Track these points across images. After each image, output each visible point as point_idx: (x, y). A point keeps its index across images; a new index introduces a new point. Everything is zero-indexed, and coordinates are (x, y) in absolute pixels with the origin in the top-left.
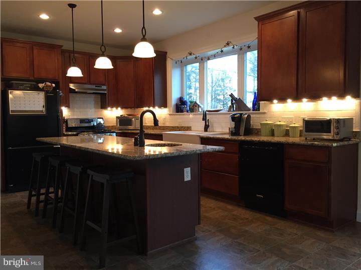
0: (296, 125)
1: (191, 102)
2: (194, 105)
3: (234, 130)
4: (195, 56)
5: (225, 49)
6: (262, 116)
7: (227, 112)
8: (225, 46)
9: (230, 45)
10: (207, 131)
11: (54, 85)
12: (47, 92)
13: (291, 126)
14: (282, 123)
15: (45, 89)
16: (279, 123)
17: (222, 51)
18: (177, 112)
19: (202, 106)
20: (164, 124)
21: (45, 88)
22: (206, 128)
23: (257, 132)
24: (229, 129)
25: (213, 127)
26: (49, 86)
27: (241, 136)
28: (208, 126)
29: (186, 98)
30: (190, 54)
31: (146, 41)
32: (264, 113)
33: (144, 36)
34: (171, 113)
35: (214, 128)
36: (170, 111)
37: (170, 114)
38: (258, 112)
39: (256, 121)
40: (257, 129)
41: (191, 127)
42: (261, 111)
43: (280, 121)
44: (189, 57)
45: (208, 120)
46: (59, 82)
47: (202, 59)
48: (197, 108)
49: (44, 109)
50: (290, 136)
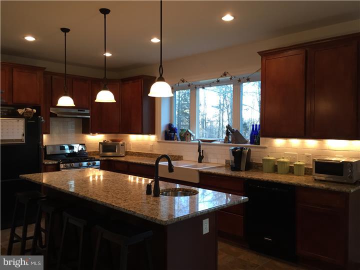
0: (301, 163)
1: (182, 130)
2: (185, 134)
3: (234, 164)
4: (188, 84)
5: (221, 79)
6: (263, 150)
7: (223, 143)
8: (222, 76)
9: (227, 75)
10: (201, 162)
11: (35, 111)
12: (27, 119)
13: (296, 163)
14: (286, 160)
15: (25, 116)
16: (282, 160)
17: (218, 81)
18: (166, 140)
19: (194, 135)
20: (151, 151)
21: (25, 114)
22: (201, 159)
23: (258, 167)
24: (226, 161)
25: (207, 158)
26: (30, 112)
27: (242, 171)
28: (203, 157)
29: (175, 125)
30: (183, 81)
31: (164, 81)
32: (265, 148)
33: (161, 75)
34: (160, 140)
35: (209, 159)
36: (158, 137)
37: (158, 142)
38: (258, 146)
39: (257, 155)
40: (257, 164)
41: (182, 156)
42: (261, 145)
43: (283, 158)
44: (181, 84)
45: (203, 150)
46: (40, 107)
47: (196, 88)
48: (188, 137)
49: (24, 138)
50: (295, 173)
